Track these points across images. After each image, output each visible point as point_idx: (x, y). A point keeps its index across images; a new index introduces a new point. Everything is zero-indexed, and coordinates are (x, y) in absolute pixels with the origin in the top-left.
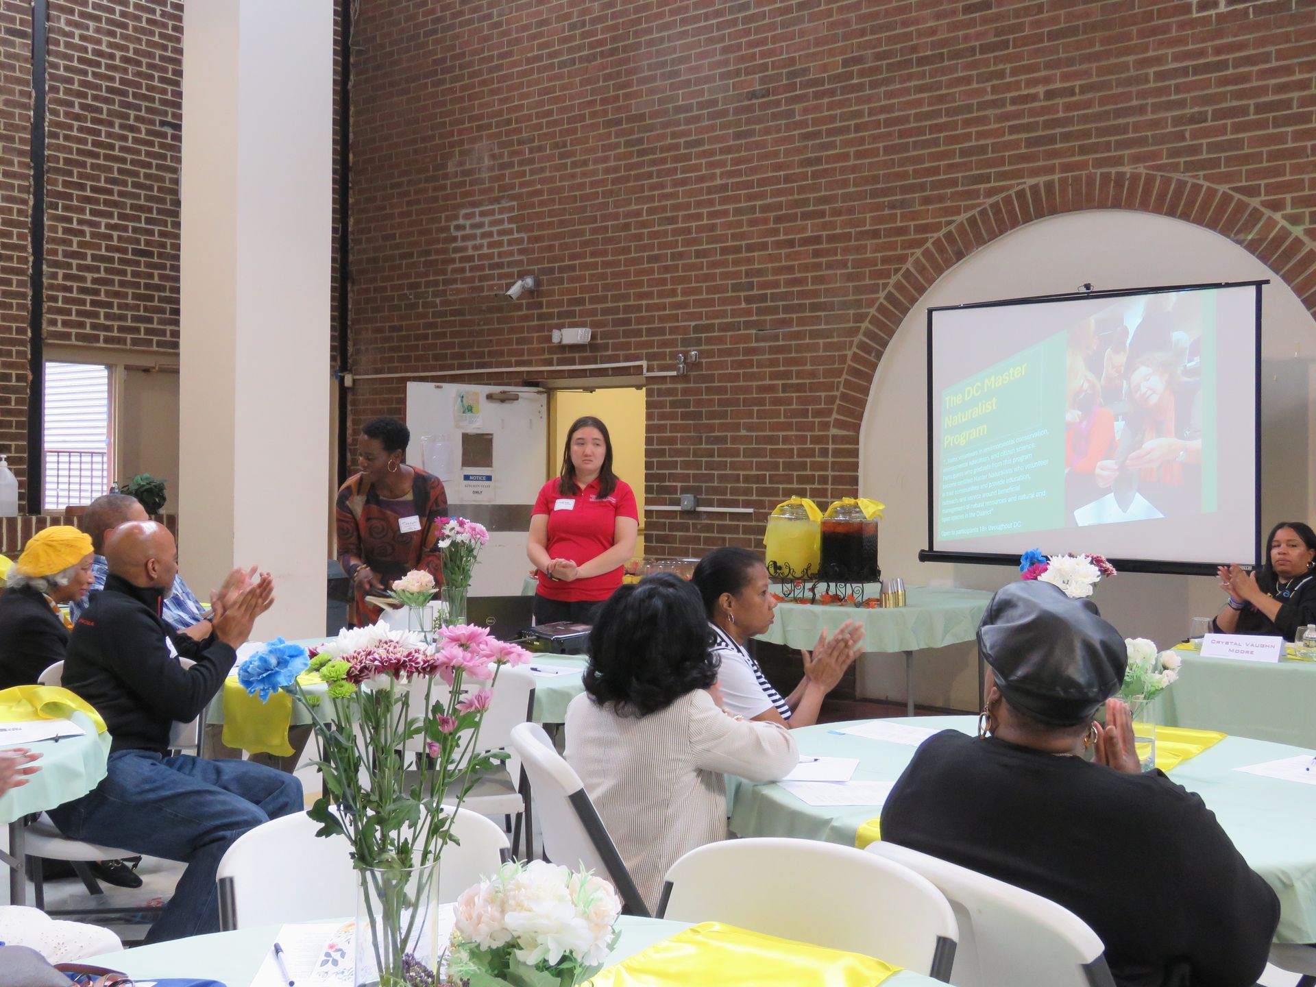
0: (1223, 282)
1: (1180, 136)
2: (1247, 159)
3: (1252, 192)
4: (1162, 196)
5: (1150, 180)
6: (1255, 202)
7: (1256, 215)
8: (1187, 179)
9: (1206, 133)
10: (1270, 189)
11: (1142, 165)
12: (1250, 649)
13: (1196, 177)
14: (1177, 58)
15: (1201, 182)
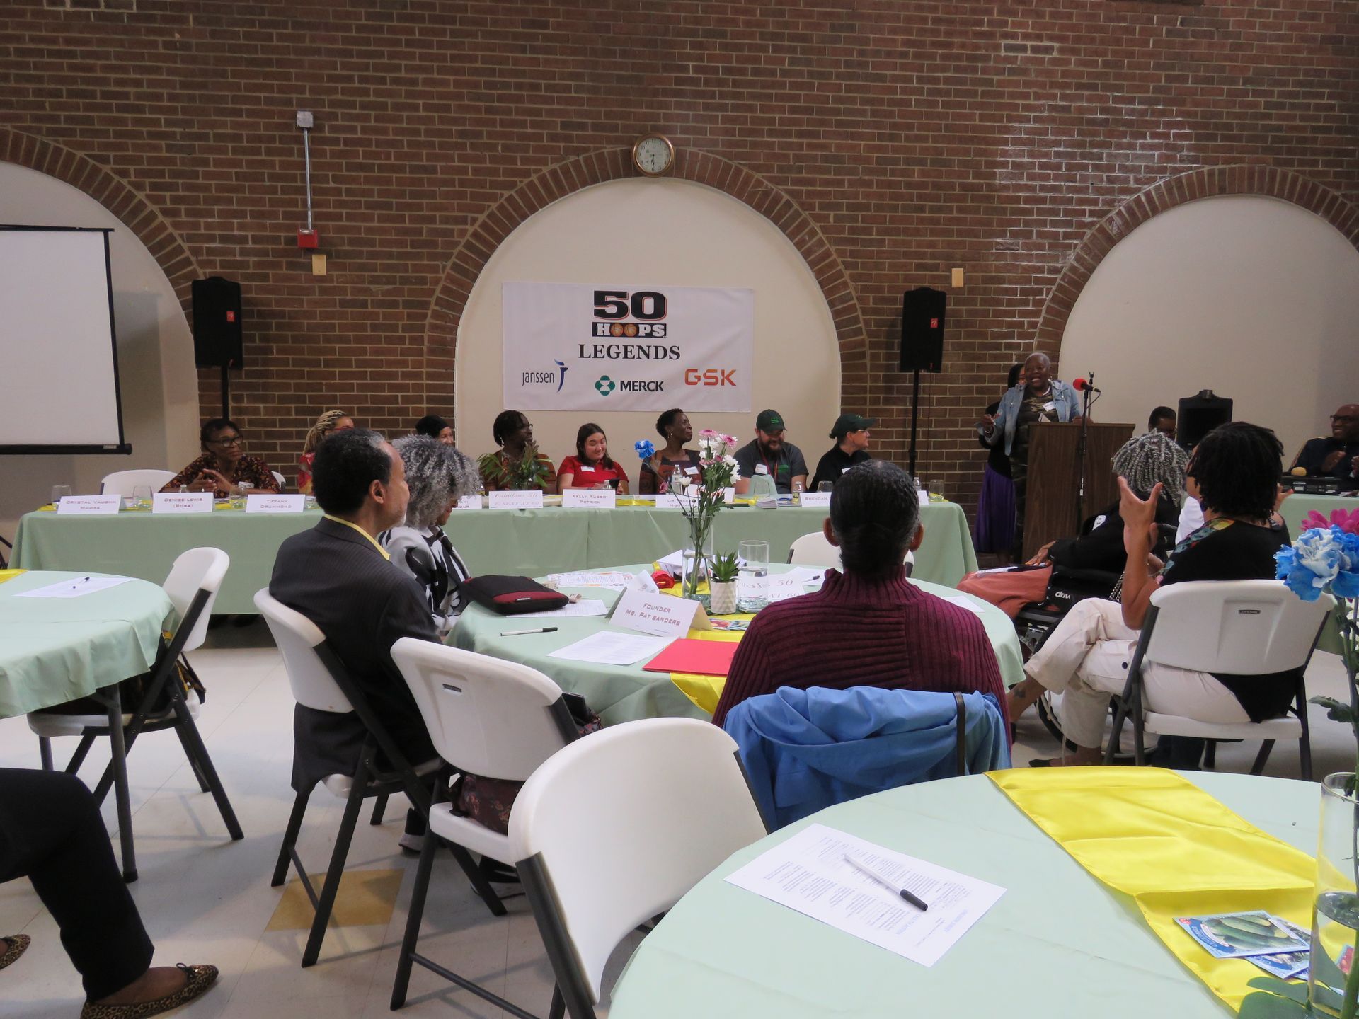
0: (77, 226)
1: (41, 106)
2: (96, 133)
3: (105, 160)
4: (29, 152)
5: (17, 138)
6: (106, 169)
7: (107, 179)
8: (49, 142)
9: (62, 107)
10: (118, 160)
11: (9, 124)
12: (97, 505)
13: (57, 142)
14: (33, 39)
15: (61, 146)
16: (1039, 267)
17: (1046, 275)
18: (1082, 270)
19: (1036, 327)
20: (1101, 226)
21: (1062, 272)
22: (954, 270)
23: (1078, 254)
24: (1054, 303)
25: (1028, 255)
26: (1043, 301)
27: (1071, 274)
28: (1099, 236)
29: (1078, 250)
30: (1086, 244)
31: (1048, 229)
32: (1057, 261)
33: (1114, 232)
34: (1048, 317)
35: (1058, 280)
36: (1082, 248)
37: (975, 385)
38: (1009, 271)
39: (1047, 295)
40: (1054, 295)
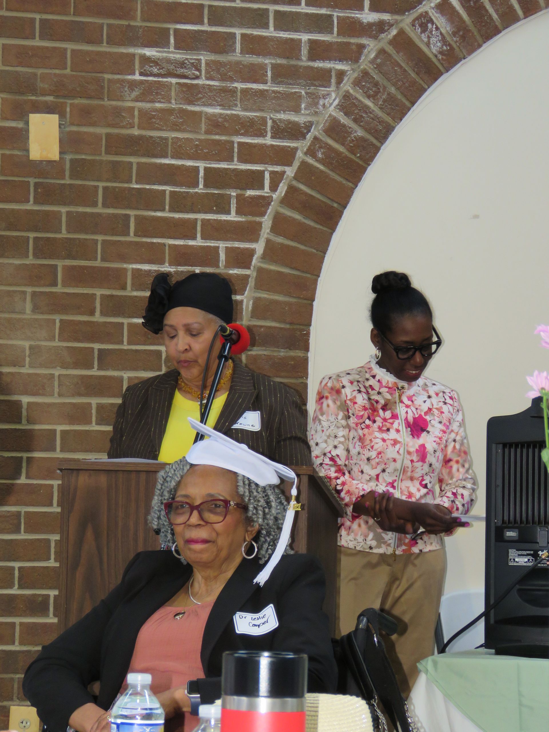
16: (252, 122)
17: (268, 141)
18: (360, 133)
19: (247, 266)
20: (402, 33)
21: (309, 136)
22: (35, 118)
23: (347, 96)
24: (292, 207)
25: (224, 90)
26: (266, 201)
27: (330, 142)
28: (399, 58)
29: (347, 86)
30: (365, 74)
31: (271, 32)
32: (297, 110)
33: (434, 50)
34: (280, 240)
35: (300, 154)
36: (357, 83)
37: (94, 401)
38: (175, 128)
39: (274, 188)
40: (291, 189)
